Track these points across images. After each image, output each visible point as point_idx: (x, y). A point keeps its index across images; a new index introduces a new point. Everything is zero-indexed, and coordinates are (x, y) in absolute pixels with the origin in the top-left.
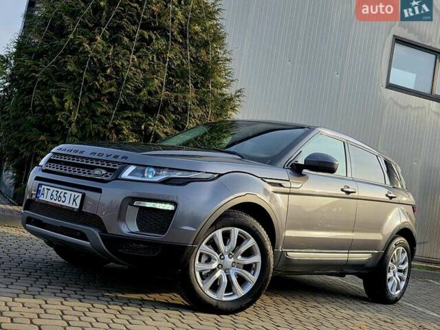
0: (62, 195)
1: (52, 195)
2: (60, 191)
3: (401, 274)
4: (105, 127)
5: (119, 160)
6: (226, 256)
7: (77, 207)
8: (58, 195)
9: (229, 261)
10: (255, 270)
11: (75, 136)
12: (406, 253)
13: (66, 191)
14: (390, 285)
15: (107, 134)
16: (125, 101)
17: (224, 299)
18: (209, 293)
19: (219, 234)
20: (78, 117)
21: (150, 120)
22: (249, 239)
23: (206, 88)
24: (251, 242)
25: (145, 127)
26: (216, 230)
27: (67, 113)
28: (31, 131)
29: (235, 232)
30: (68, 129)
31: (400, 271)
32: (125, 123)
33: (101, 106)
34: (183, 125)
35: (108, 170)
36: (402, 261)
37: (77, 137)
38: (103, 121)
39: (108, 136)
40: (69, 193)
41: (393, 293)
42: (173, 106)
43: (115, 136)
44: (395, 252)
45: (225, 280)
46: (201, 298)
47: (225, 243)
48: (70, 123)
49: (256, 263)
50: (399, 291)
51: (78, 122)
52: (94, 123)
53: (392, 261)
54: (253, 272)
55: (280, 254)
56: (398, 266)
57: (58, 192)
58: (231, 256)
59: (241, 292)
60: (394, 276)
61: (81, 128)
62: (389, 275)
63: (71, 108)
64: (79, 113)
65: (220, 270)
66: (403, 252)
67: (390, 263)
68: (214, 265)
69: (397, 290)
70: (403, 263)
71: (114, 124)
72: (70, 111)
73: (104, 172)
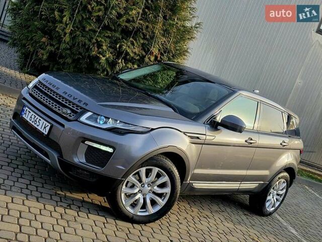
0: (37, 120)
1: (31, 117)
2: (37, 116)
3: (278, 197)
4: (90, 41)
5: (81, 105)
6: (146, 186)
7: (46, 133)
8: (35, 119)
9: (147, 188)
10: (165, 197)
11: (68, 43)
12: (286, 184)
13: (41, 119)
14: (267, 204)
15: (91, 47)
16: (108, 23)
17: (139, 214)
18: (129, 209)
19: (143, 170)
20: (71, 30)
21: (124, 42)
22: (165, 176)
23: (172, 21)
24: (165, 179)
25: (119, 47)
26: (142, 167)
27: (64, 26)
28: (36, 33)
29: (156, 170)
30: (63, 38)
31: (278, 195)
32: (105, 40)
33: (90, 25)
34: (148, 49)
35: (73, 111)
36: (281, 188)
37: (69, 44)
38: (90, 35)
39: (91, 48)
40: (42, 121)
41: (268, 210)
42: (143, 33)
43: (96, 49)
44: (277, 183)
45: (142, 201)
46: (122, 211)
47: (147, 177)
48: (65, 34)
49: (166, 193)
50: (273, 208)
51: (71, 34)
52: (82, 36)
53: (273, 189)
54: (163, 198)
55: (187, 184)
56: (278, 191)
57: (35, 117)
58: (149, 185)
59: (152, 210)
60: (273, 198)
61: (72, 38)
62: (268, 198)
63: (68, 22)
64: (73, 27)
65: (140, 194)
66: (284, 182)
67: (272, 190)
68: (136, 191)
69: (272, 207)
70: (282, 190)
71: (97, 40)
72: (67, 25)
73: (69, 112)
